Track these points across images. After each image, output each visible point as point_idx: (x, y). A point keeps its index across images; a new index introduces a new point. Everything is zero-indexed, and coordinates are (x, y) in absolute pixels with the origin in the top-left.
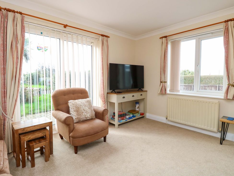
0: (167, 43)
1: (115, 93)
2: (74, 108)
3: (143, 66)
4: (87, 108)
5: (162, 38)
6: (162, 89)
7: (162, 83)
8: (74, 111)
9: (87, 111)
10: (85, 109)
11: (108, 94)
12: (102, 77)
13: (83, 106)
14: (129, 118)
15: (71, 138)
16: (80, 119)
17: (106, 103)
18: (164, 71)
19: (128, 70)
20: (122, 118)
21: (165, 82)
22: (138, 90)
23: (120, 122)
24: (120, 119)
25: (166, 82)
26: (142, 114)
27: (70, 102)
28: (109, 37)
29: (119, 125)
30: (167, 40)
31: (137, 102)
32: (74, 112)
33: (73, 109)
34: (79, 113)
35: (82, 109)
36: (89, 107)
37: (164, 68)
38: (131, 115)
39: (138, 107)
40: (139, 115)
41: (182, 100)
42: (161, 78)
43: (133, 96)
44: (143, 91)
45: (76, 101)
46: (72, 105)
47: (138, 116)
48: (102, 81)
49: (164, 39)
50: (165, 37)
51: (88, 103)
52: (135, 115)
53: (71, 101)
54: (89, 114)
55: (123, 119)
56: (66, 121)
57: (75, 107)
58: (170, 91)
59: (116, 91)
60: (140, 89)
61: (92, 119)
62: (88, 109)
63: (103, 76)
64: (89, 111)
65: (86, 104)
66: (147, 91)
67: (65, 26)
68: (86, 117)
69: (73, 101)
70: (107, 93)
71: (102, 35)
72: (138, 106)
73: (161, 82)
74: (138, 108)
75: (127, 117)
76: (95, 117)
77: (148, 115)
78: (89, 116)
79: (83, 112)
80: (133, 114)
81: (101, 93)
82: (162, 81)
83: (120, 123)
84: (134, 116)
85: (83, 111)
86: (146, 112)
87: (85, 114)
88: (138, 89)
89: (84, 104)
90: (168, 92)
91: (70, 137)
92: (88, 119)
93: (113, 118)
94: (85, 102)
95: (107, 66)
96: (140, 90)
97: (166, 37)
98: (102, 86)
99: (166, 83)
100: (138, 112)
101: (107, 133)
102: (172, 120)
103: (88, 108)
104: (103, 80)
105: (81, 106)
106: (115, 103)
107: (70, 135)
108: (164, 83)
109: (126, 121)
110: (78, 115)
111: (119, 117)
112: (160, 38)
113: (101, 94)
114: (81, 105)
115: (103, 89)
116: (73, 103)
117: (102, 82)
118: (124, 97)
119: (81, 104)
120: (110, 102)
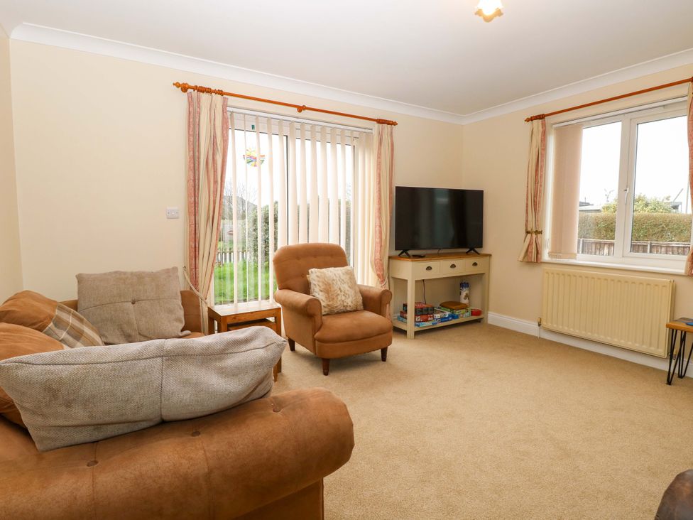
0: (544, 134)
1: (409, 257)
2: (321, 284)
3: (481, 192)
4: (345, 287)
5: (532, 119)
6: (529, 250)
7: (529, 235)
8: (321, 291)
9: (347, 292)
10: (342, 289)
11: (391, 261)
12: (378, 220)
13: (339, 283)
14: (442, 318)
15: (316, 342)
16: (333, 308)
17: (387, 280)
18: (535, 205)
19: (443, 200)
20: (424, 317)
21: (539, 232)
22: (467, 253)
23: (418, 326)
24: (418, 318)
25: (541, 232)
26: (477, 313)
27: (312, 272)
28: (394, 124)
29: (417, 333)
30: (544, 125)
31: (463, 282)
32: (321, 293)
33: (318, 287)
34: (330, 295)
35: (336, 287)
36: (350, 284)
37: (536, 196)
38: (447, 313)
39: (467, 296)
40: (468, 314)
41: (581, 277)
42: (527, 221)
43: (453, 266)
44: (479, 254)
45: (324, 270)
46: (316, 278)
47: (465, 316)
48: (378, 228)
49: (535, 122)
50: (540, 119)
51: (348, 277)
52: (457, 313)
53: (313, 270)
54: (350, 299)
55: (427, 321)
56: (308, 307)
57: (323, 282)
58: (550, 255)
59: (410, 252)
60: (472, 249)
61: (356, 310)
62: (349, 289)
63: (380, 217)
64: (351, 292)
65: (343, 277)
66: (490, 255)
67: (301, 109)
68: (345, 304)
69: (316, 270)
70: (390, 258)
71: (380, 121)
72: (467, 294)
73: (528, 232)
74: (465, 299)
75: (438, 316)
76: (362, 307)
77: (492, 317)
78: (350, 304)
79: (338, 295)
80: (452, 310)
81: (375, 256)
82: (529, 229)
83: (417, 329)
84: (453, 317)
85: (339, 292)
86: (488, 310)
87: (343, 298)
88: (468, 250)
89: (340, 277)
90: (546, 256)
91: (314, 340)
92: (348, 309)
93: (401, 316)
94: (341, 275)
95: (391, 192)
96: (472, 251)
97: (541, 117)
98: (378, 240)
99: (539, 235)
100: (465, 307)
101: (390, 343)
102: (554, 327)
103: (349, 287)
104: (380, 227)
105: (335, 282)
106: (406, 281)
107: (315, 336)
108: (534, 235)
109: (433, 324)
110: (328, 298)
111: (416, 315)
112: (528, 120)
113: (375, 260)
114: (334, 280)
115: (381, 246)
116: (319, 274)
117: (378, 232)
118: (429, 268)
119: (335, 278)
120: (395, 279)
